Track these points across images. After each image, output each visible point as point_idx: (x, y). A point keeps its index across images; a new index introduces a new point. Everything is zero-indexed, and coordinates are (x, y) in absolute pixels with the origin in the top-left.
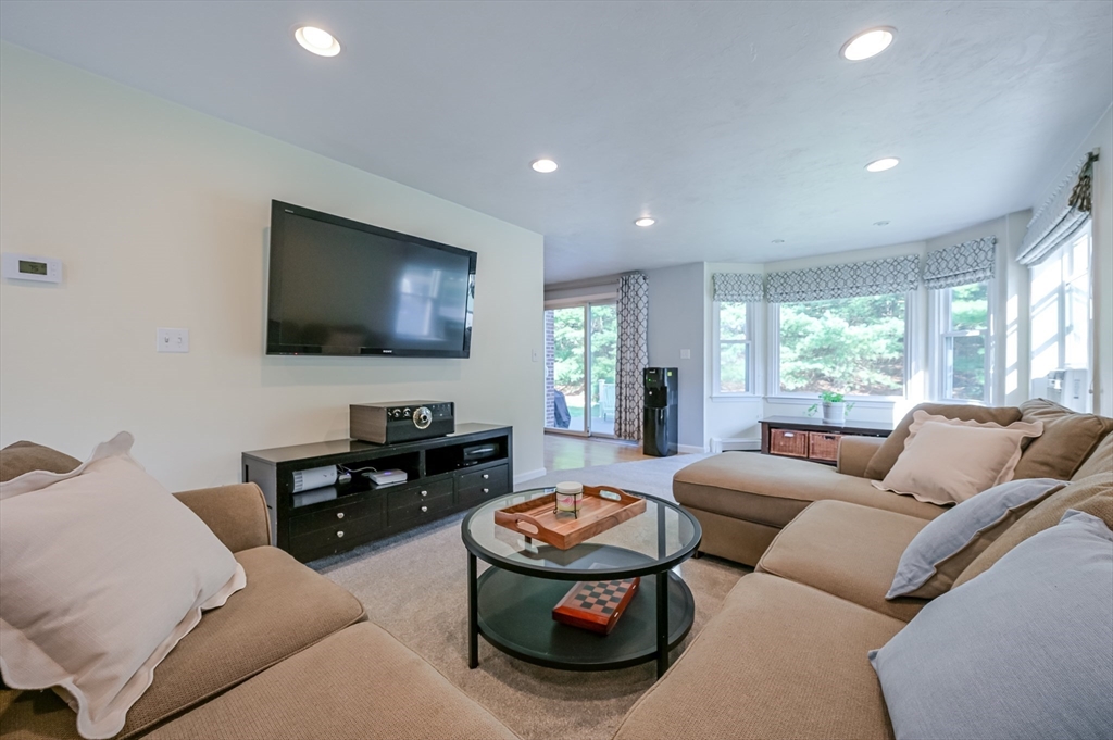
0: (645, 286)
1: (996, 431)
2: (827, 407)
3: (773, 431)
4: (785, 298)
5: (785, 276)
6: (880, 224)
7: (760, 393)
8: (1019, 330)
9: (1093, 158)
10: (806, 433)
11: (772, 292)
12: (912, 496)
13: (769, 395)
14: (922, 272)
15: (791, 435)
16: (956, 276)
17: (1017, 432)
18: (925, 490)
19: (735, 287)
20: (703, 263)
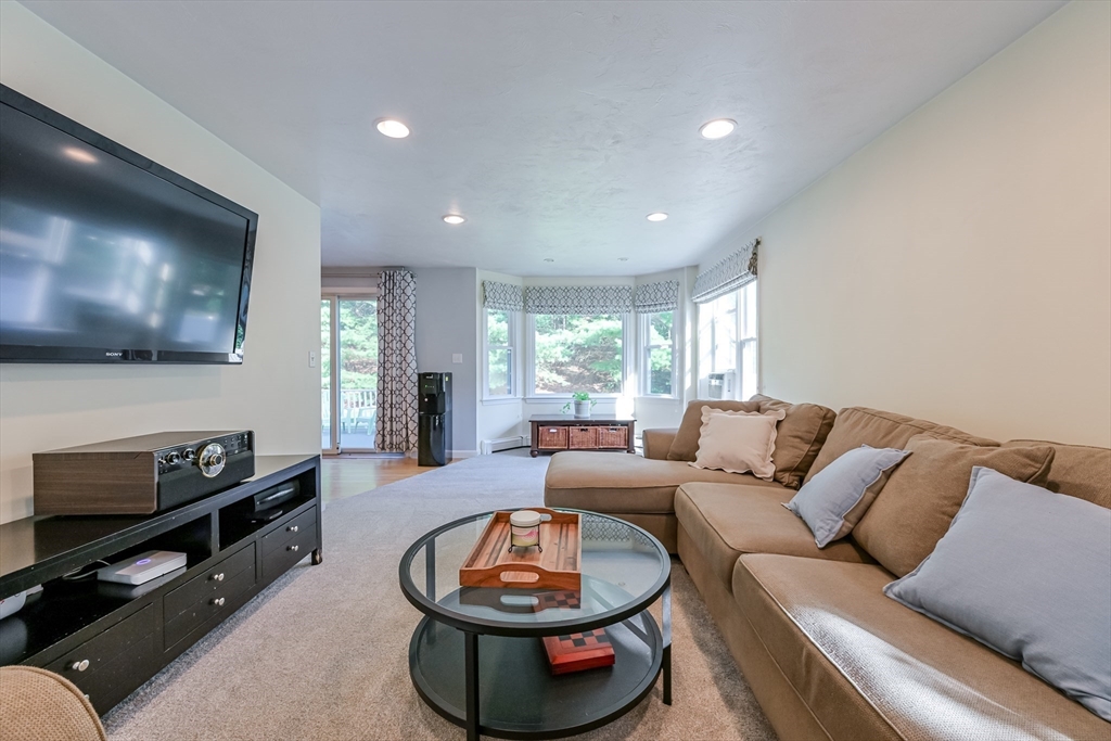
0: (412, 284)
1: (755, 418)
2: (578, 405)
3: (540, 428)
4: (540, 309)
5: (541, 291)
6: (622, 259)
7: (520, 395)
8: (692, 345)
9: (758, 243)
10: (567, 427)
11: (530, 303)
12: (721, 470)
13: (526, 397)
14: (633, 301)
15: (555, 431)
16: (655, 305)
17: (771, 418)
18: (731, 464)
19: (502, 295)
20: (475, 269)
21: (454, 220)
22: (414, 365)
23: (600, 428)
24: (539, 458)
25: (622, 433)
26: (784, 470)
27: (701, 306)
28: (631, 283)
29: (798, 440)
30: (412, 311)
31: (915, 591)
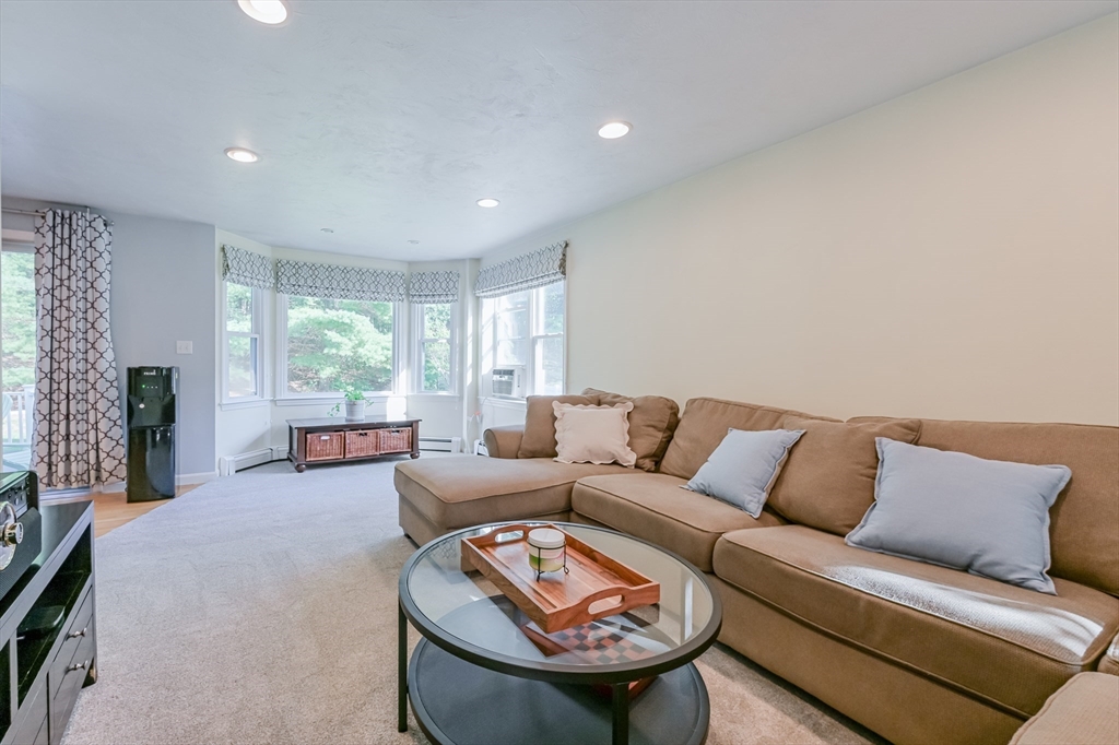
0: (105, 235)
2: (352, 405)
3: (309, 436)
4: (296, 289)
5: (297, 267)
6: (412, 242)
7: (268, 396)
8: (473, 340)
9: (567, 245)
10: (342, 433)
11: (284, 281)
12: (589, 462)
13: (278, 398)
14: (408, 289)
15: (327, 438)
16: (433, 296)
17: (620, 410)
18: (598, 456)
19: (249, 267)
20: (213, 227)
21: (242, 157)
22: (109, 355)
23: (381, 432)
24: (308, 473)
25: (405, 435)
26: (644, 457)
27: (485, 300)
28: (404, 269)
29: (652, 429)
30: (106, 275)
31: (877, 537)
